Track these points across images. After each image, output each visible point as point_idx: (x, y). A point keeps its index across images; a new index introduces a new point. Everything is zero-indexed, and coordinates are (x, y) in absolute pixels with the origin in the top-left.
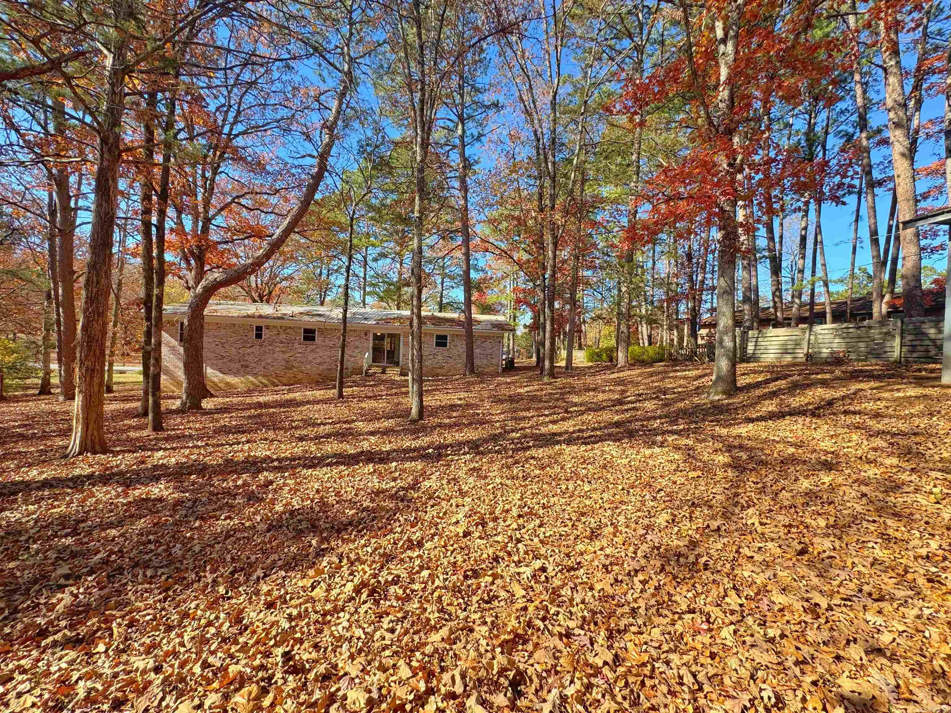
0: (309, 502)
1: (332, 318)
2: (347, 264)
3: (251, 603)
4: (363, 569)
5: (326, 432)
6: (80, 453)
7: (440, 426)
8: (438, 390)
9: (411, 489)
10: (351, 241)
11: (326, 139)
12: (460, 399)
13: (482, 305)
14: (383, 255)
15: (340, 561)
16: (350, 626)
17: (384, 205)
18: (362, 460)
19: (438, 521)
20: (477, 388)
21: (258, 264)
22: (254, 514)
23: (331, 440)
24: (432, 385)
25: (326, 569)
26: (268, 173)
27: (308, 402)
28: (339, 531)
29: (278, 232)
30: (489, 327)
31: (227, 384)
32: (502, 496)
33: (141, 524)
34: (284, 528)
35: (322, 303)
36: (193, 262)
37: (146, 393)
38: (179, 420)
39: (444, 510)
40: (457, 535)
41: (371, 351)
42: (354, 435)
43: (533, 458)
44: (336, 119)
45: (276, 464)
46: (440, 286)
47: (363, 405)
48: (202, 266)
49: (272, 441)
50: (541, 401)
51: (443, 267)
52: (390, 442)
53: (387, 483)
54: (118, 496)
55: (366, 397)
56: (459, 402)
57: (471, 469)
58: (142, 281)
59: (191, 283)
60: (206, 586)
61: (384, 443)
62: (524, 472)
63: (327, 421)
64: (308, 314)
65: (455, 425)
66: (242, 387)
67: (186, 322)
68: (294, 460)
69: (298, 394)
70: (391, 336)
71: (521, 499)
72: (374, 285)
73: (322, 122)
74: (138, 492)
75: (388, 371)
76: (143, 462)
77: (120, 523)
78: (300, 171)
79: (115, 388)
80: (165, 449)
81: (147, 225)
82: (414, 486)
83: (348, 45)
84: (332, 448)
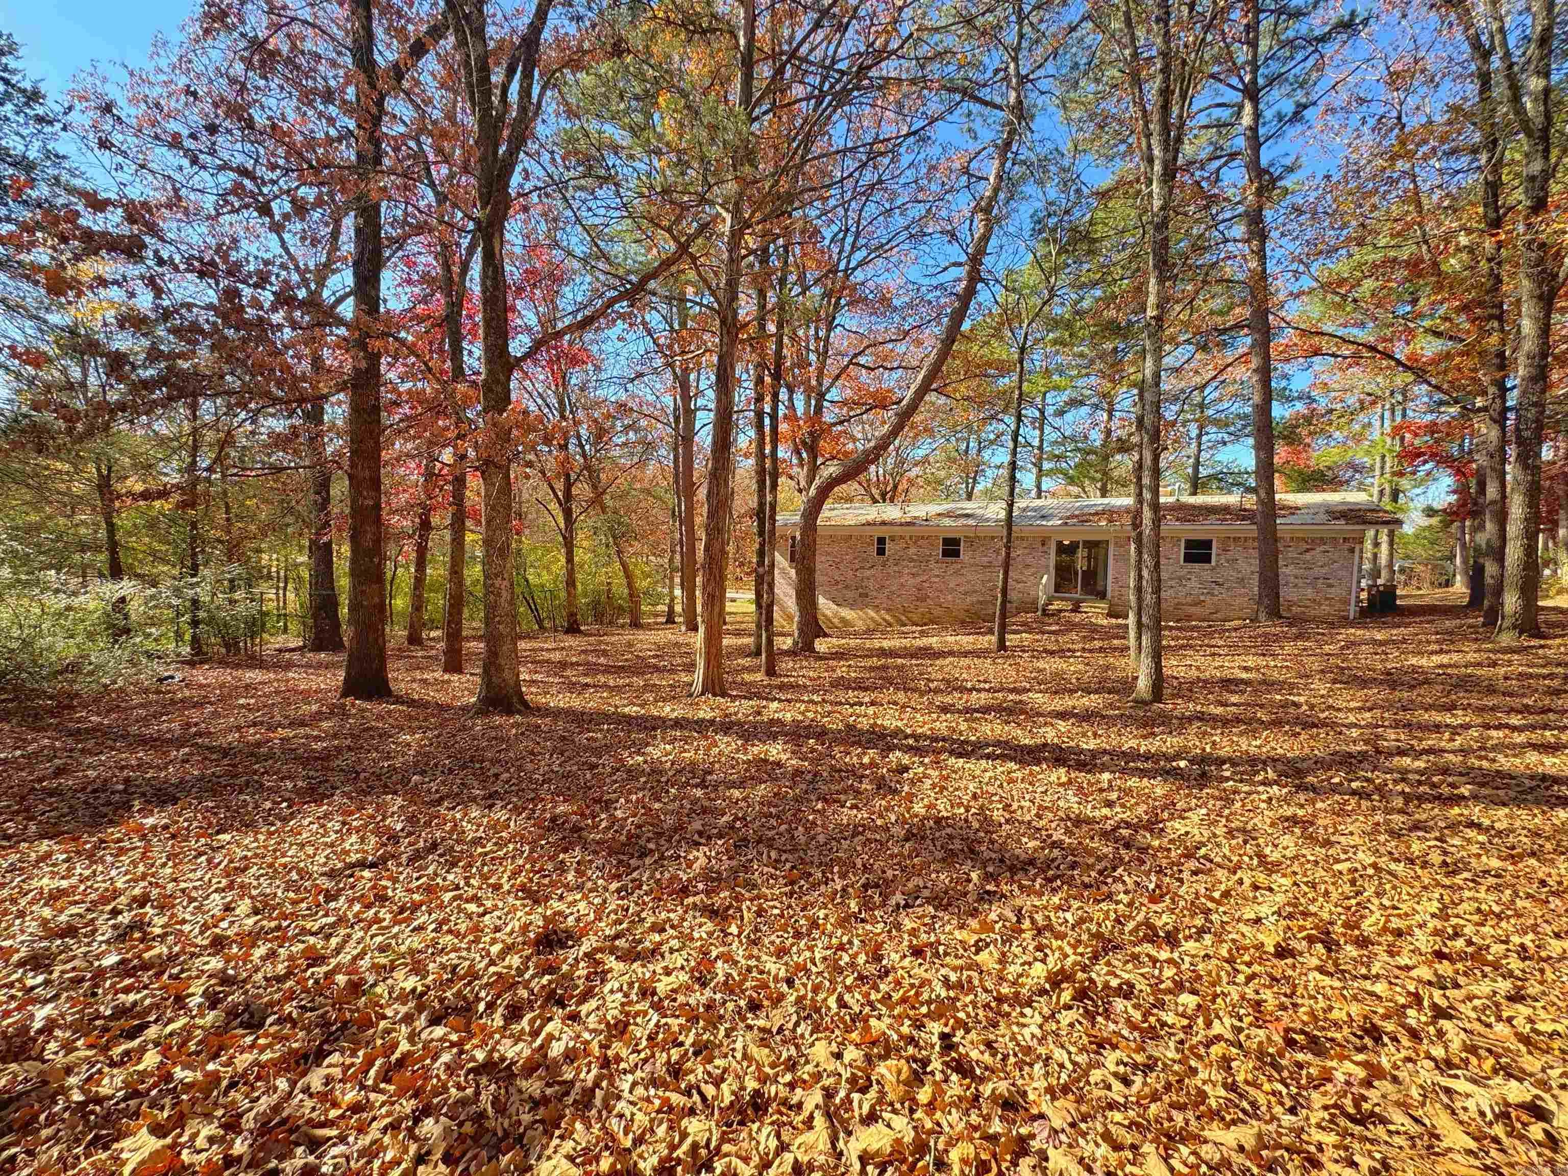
0: (962, 810)
1: (987, 520)
2: (1013, 426)
3: (891, 938)
4: (1060, 948)
5: (983, 702)
6: (703, 694)
7: (1200, 719)
8: (1191, 647)
9: (1145, 828)
10: (1020, 388)
11: (979, 228)
12: (1246, 669)
13: (1301, 473)
14: (1075, 403)
15: (1019, 921)
16: (1044, 1038)
17: (1077, 313)
18: (1045, 759)
19: (1210, 905)
20: (1289, 648)
21: (882, 446)
22: (887, 809)
23: (990, 717)
24: (1178, 638)
25: (997, 926)
26: (895, 309)
27: (951, 653)
28: (1013, 870)
29: (909, 394)
30: (1323, 517)
31: (843, 620)
32: (1378, 895)
33: (762, 790)
34: (928, 842)
35: (969, 497)
36: (804, 455)
37: (759, 626)
38: (791, 664)
39: (1223, 887)
40: (1260, 946)
41: (1053, 571)
42: (1032, 714)
43: (1471, 825)
44: (996, 190)
45: (911, 741)
46: (1194, 445)
47: (1041, 664)
48: (815, 458)
49: (904, 707)
50: (1491, 690)
51: (1202, 406)
52: (1095, 735)
53: (1094, 808)
54: (738, 751)
55: (1046, 651)
56: (1244, 676)
57: (1287, 819)
58: (755, 487)
59: (803, 484)
60: (835, 893)
61: (1084, 735)
62: (1445, 853)
63: (982, 685)
64: (948, 515)
65: (1238, 720)
66: (860, 626)
67: (798, 534)
68: (936, 740)
69: (935, 639)
70: (1091, 545)
71: (1443, 914)
72: (1058, 458)
73: (973, 204)
74: (757, 749)
75: (1084, 607)
76: (759, 713)
77: (741, 784)
78: (938, 293)
79: (728, 619)
80: (780, 700)
81: (760, 415)
82: (1152, 825)
83: (1015, 59)
84: (992, 730)
